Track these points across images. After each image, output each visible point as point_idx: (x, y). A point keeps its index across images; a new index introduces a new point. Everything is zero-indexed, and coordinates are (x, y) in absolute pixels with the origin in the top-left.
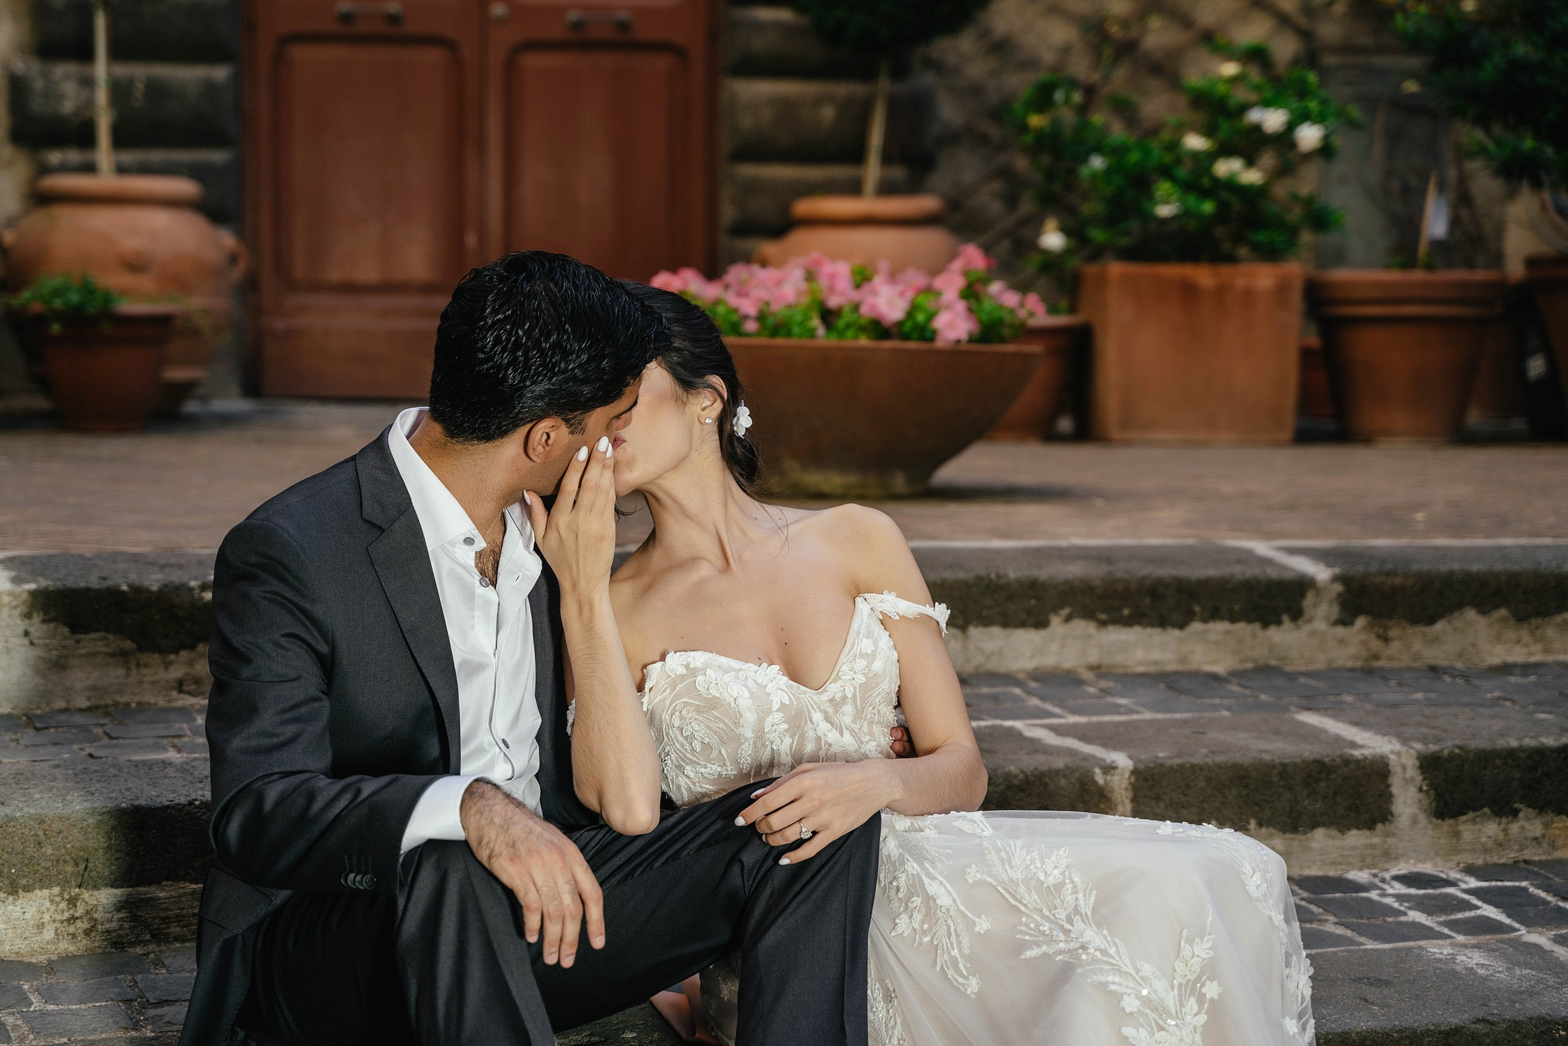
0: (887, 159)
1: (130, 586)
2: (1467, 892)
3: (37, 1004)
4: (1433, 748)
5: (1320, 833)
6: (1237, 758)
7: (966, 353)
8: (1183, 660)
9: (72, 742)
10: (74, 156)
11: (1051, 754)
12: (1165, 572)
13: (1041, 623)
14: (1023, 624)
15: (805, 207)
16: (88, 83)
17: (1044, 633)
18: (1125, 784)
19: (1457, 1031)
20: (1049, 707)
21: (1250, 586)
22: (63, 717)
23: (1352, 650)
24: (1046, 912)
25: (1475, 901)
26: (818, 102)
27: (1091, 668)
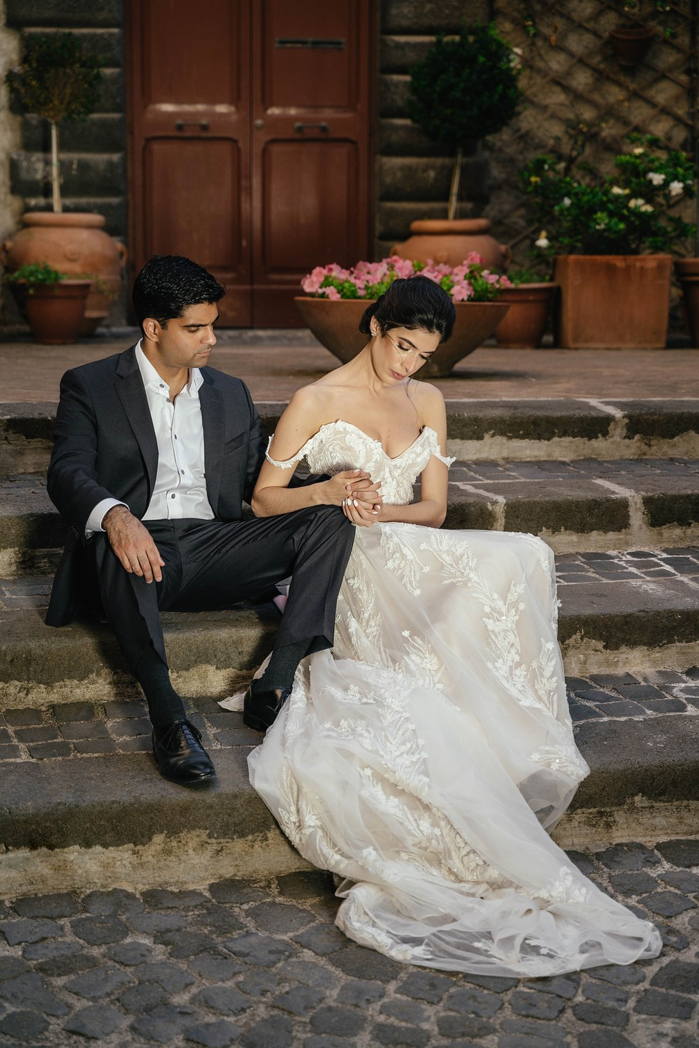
0: (460, 198)
1: (51, 417)
2: (659, 559)
3: (8, 595)
4: (650, 494)
5: (595, 533)
6: (555, 498)
7: (466, 306)
8: (549, 456)
9: (25, 487)
10: (41, 201)
11: (469, 496)
12: (541, 413)
13: (480, 438)
14: (471, 438)
15: (417, 225)
16: (48, 163)
17: (481, 442)
18: (502, 510)
19: (630, 615)
20: (478, 476)
21: (582, 420)
22: (23, 476)
23: (633, 450)
24: (455, 565)
25: (662, 563)
26: (426, 168)
27: (504, 459)
